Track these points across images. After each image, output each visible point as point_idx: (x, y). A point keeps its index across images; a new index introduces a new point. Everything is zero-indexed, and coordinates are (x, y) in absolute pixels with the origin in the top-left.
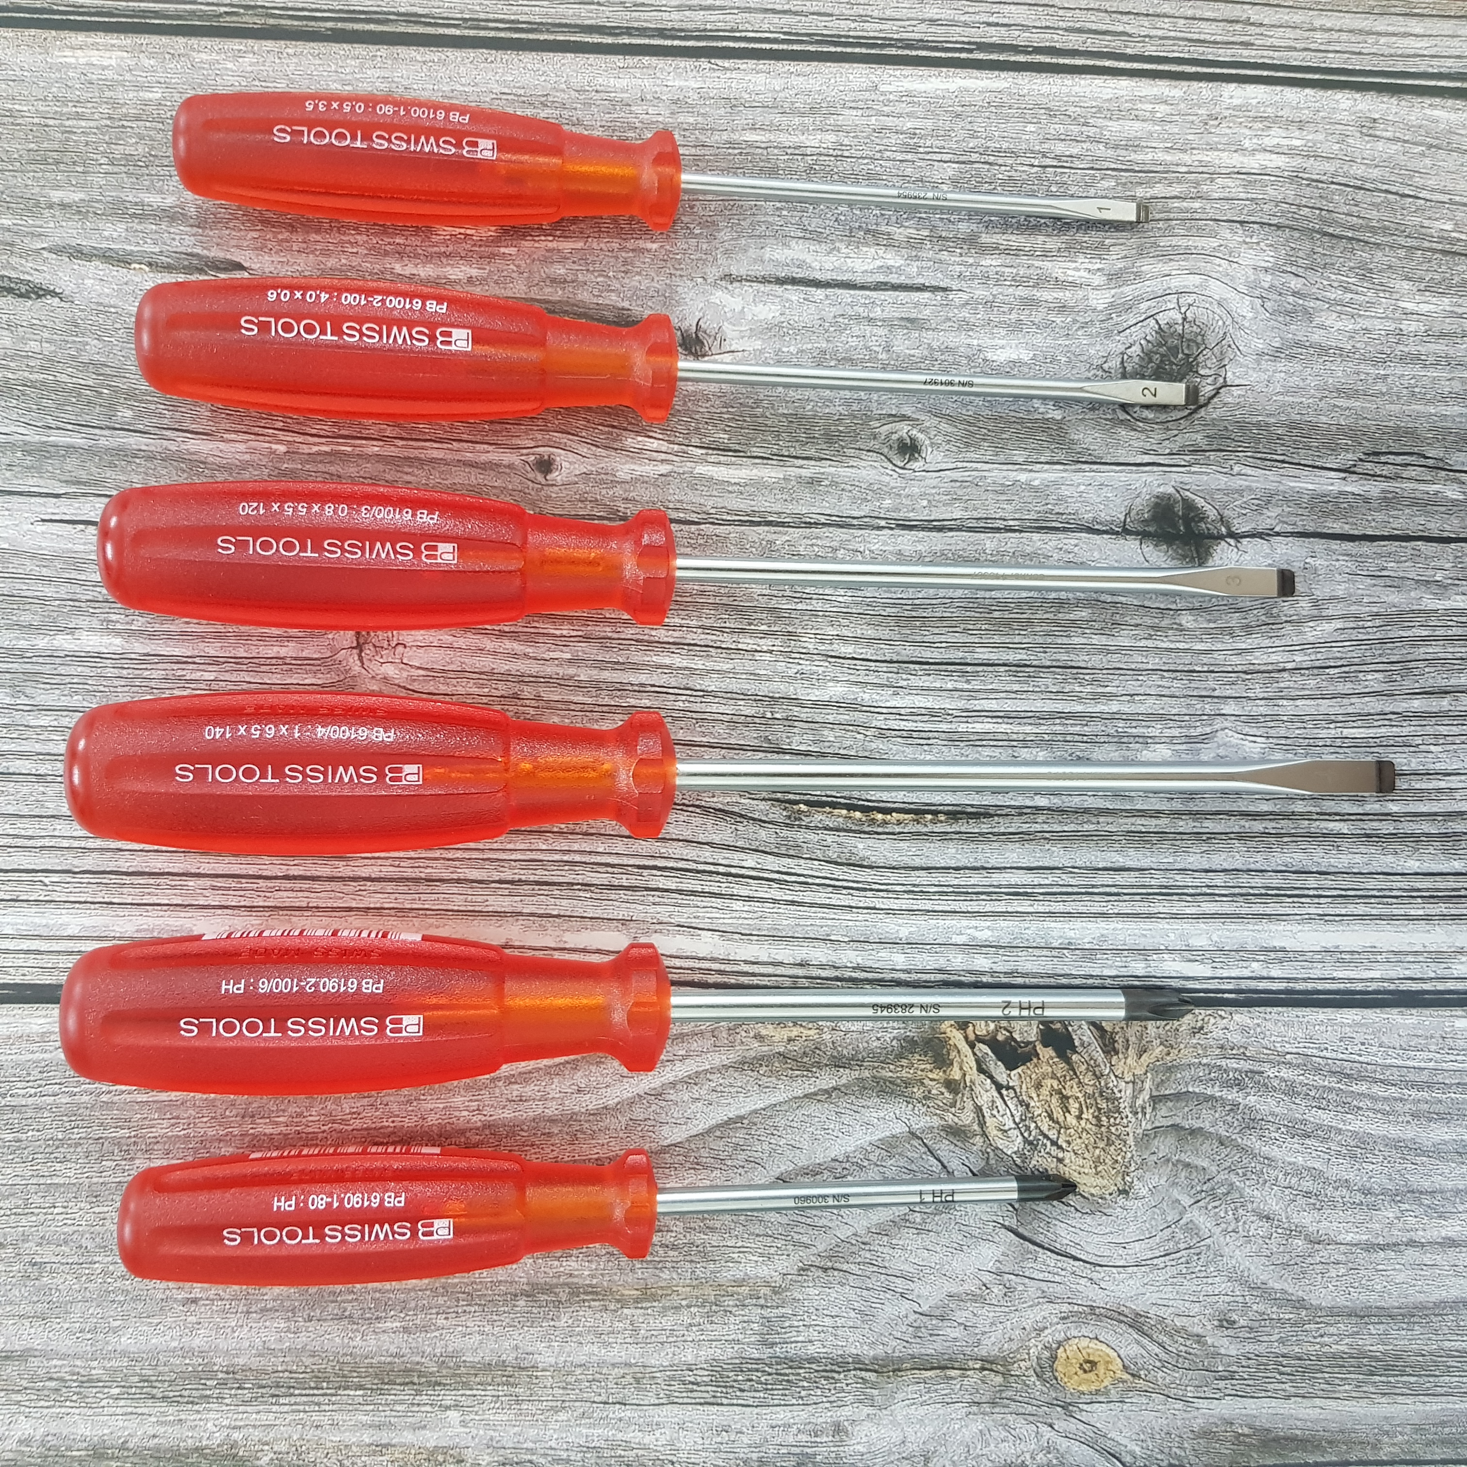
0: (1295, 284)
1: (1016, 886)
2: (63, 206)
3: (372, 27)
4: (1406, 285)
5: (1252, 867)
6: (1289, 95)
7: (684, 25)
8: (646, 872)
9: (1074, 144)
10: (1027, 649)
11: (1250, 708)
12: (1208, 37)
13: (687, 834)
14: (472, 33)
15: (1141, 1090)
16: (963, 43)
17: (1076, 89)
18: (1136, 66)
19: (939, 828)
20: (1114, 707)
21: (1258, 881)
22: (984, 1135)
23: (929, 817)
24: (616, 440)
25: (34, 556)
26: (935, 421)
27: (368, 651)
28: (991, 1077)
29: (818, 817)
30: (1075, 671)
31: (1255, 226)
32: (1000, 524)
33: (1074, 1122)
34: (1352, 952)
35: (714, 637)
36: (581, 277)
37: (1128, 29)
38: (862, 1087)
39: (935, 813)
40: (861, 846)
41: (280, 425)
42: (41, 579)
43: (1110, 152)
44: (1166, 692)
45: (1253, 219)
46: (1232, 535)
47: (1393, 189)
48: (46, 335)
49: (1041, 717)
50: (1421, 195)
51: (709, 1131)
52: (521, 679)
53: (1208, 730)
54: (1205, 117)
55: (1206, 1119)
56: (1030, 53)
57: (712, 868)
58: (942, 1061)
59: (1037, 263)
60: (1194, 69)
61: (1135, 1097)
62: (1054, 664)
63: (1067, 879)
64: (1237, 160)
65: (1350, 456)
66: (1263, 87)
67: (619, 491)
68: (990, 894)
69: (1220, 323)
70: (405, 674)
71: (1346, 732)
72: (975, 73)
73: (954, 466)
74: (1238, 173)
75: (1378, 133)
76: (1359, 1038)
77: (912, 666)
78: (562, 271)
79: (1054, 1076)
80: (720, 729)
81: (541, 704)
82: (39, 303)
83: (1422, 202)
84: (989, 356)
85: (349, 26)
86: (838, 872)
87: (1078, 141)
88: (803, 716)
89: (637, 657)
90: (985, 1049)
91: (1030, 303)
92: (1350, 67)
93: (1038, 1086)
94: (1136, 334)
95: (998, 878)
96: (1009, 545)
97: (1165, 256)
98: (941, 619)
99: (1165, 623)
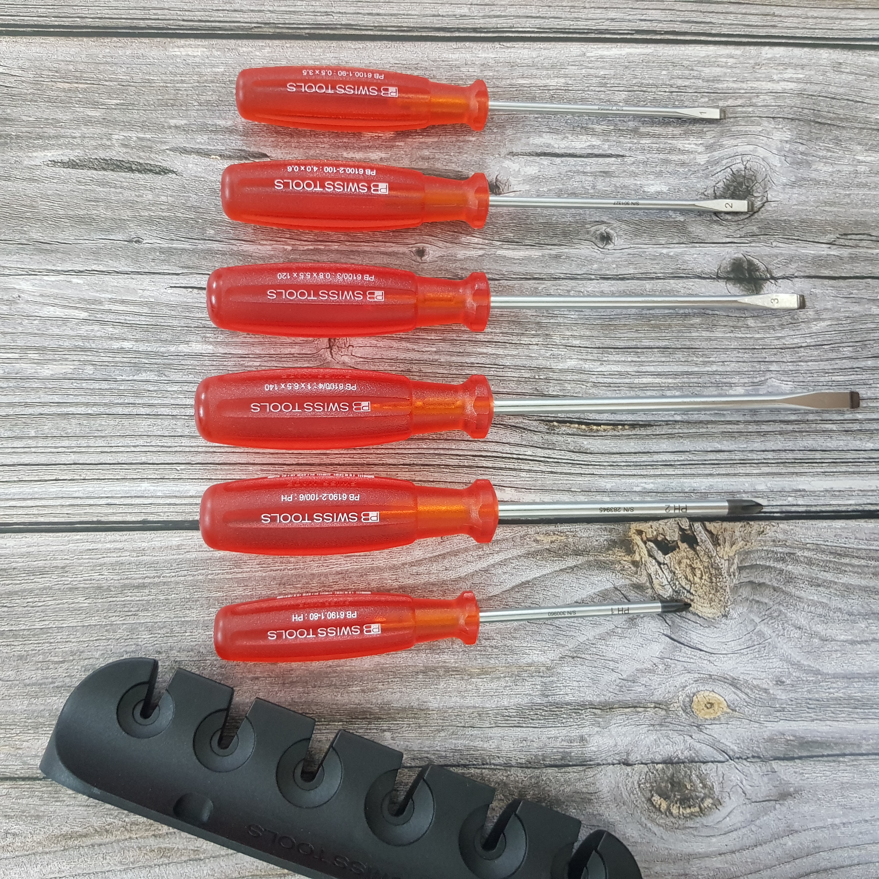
0: (802, 148)
1: (666, 461)
2: (176, 127)
3: (329, 32)
4: (859, 148)
5: (787, 448)
6: (795, 52)
7: (486, 26)
8: (476, 458)
9: (687, 80)
10: (669, 340)
11: (784, 367)
12: (754, 23)
13: (497, 439)
14: (379, 33)
15: (733, 564)
16: (628, 30)
17: (687, 52)
18: (717, 39)
19: (625, 433)
20: (714, 368)
21: (790, 455)
22: (653, 588)
23: (620, 427)
24: (456, 239)
25: (167, 305)
26: (619, 223)
27: (335, 349)
28: (655, 559)
29: (564, 428)
30: (694, 350)
31: (781, 119)
32: (654, 276)
33: (699, 581)
34: (840, 491)
35: (508, 338)
36: (437, 157)
37: (713, 20)
38: (589, 565)
39: (623, 425)
40: (585, 443)
41: (288, 236)
42: (171, 316)
43: (705, 84)
44: (741, 360)
45: (779, 116)
46: (773, 278)
47: (851, 98)
48: (169, 193)
49: (676, 375)
50: (865, 101)
51: (513, 588)
52: (411, 362)
53: (763, 379)
54: (753, 64)
55: (766, 578)
56: (662, 34)
57: (510, 456)
58: (630, 550)
59: (669, 142)
61: (729, 568)
62: (682, 347)
63: (692, 457)
64: (770, 86)
65: (832, 236)
66: (782, 48)
67: (458, 264)
68: (653, 465)
69: (764, 169)
70: (353, 361)
71: (834, 378)
72: (635, 45)
73: (629, 246)
74: (771, 92)
75: (842, 70)
76: (844, 535)
77: (610, 350)
78: (428, 153)
79: (687, 558)
80: (513, 385)
81: (422, 374)
82: (166, 177)
83: (866, 105)
84: (646, 189)
85: (317, 32)
86: (574, 456)
88: (554, 377)
89: (469, 349)
90: (652, 544)
91: (666, 162)
92: (828, 36)
93: (680, 563)
94: (721, 176)
95: (656, 457)
96: (658, 286)
97: (734, 136)
98: (625, 325)
99: (740, 324)
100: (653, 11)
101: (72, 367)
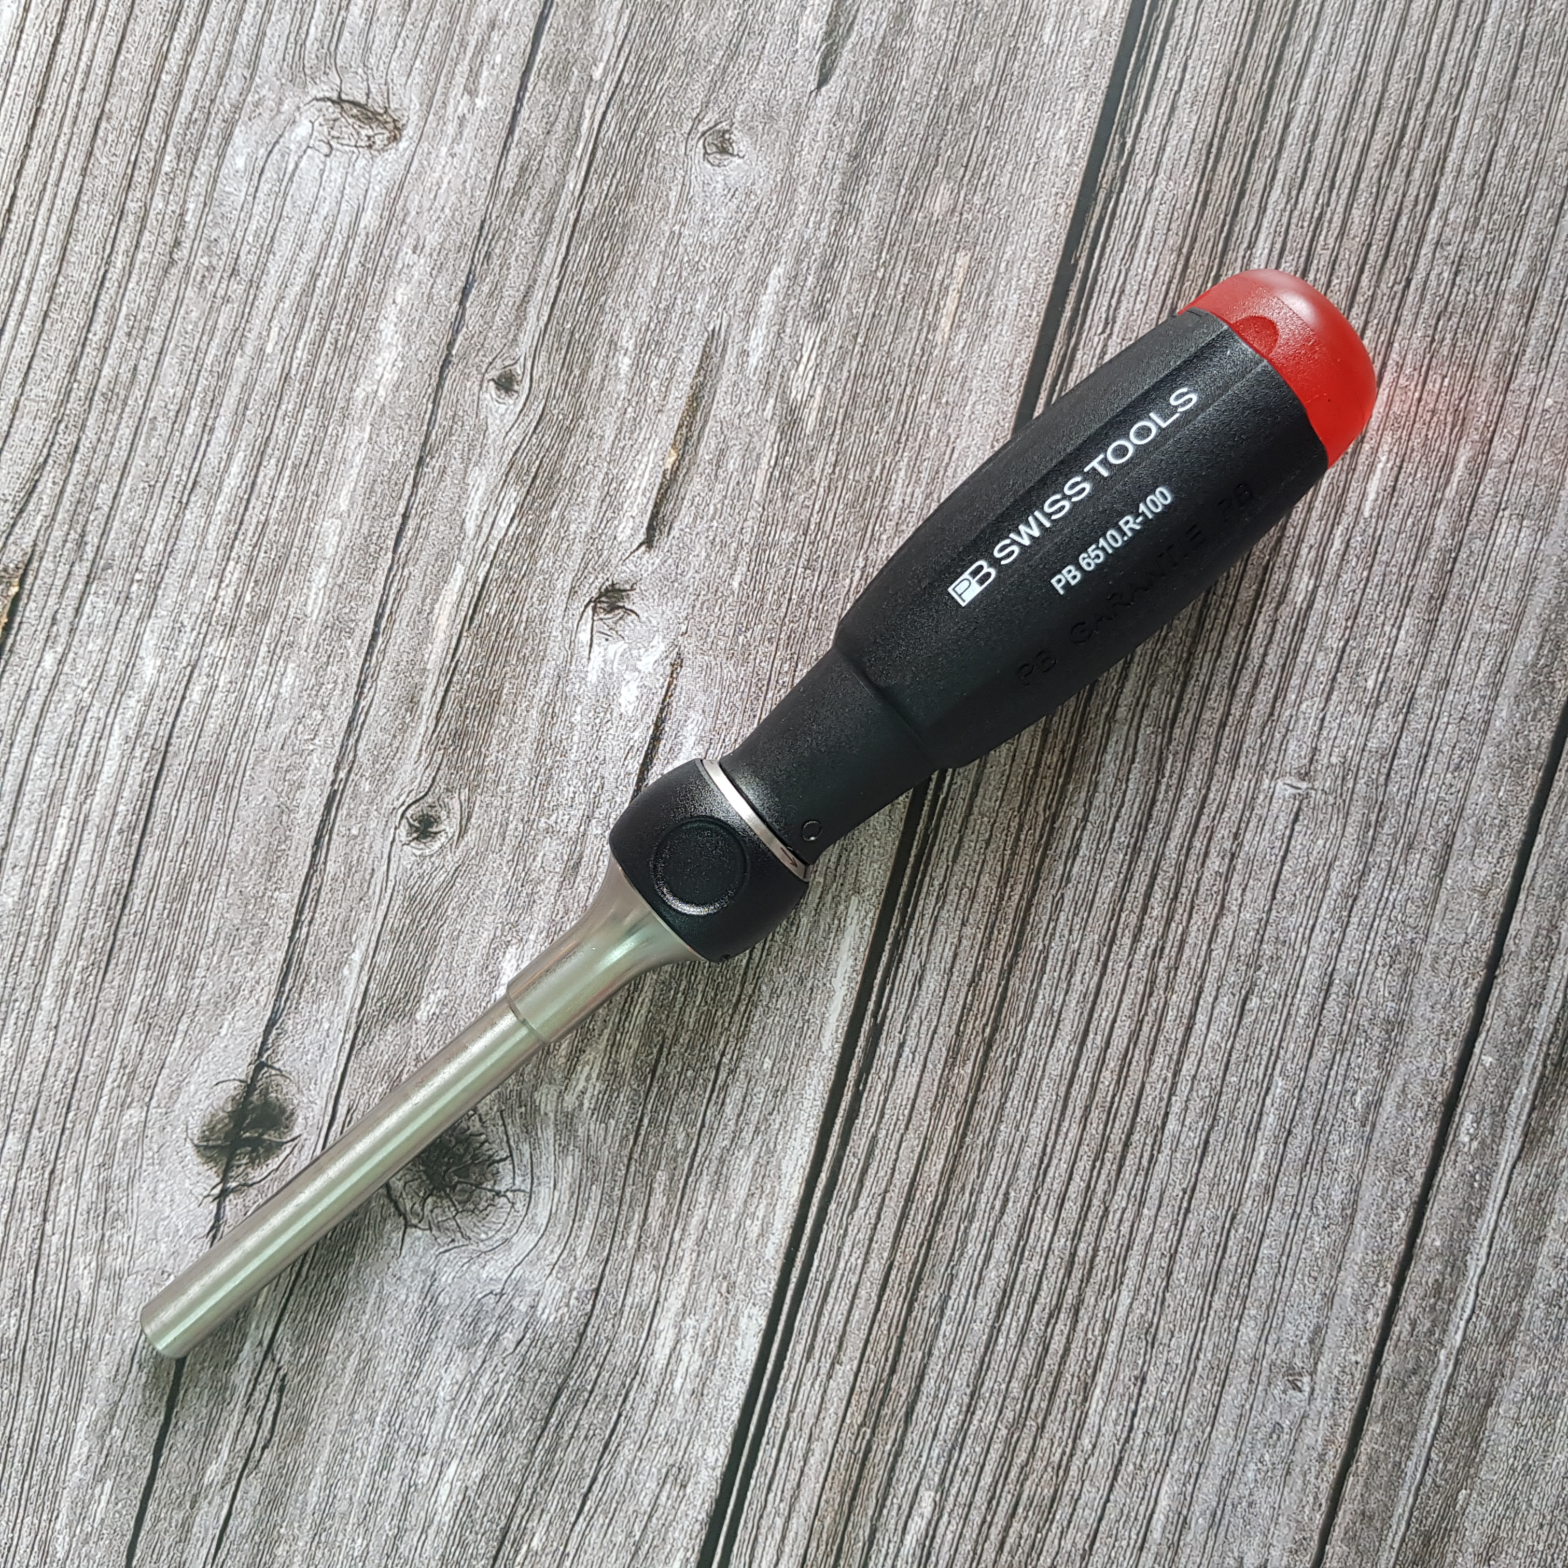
0: (509, 1339)
3: (1067, 314)
4: (476, 1474)
6: (737, 1388)
9: (737, 1112)
10: (144, 914)
12: (828, 1307)
16: (887, 1009)
17: (801, 1131)
18: (813, 1210)
20: (47, 1003)
24: (518, 476)
26: (451, 867)
27: (332, 111)
30: (103, 965)
31: (589, 1307)
32: (306, 916)
35: (250, 534)
36: (719, 486)
37: (859, 1212)
41: (625, 80)
43: (717, 1152)
44: (51, 1071)
45: (598, 1306)
46: (224, 1193)
47: (597, 1486)
49: (55, 908)
50: (581, 1519)
52: (254, 285)
54: (733, 1278)
56: (857, 1085)
59: (607, 1032)
60: (794, 1279)
62: (118, 943)
64: (673, 1304)
65: (287, 1357)
66: (754, 1358)
69: (483, 1236)
70: (292, 147)
72: (847, 1015)
73: (391, 877)
74: (657, 1302)
75: (668, 1486)
77: (157, 767)
78: (731, 466)
80: (134, 512)
81: (218, 301)
83: (573, 1519)
85: (1075, 287)
87: (739, 1116)
88: (126, 619)
92: (755, 1474)
94: (495, 1131)
96: (279, 922)
97: (579, 1189)
98: (207, 818)
99: (136, 1089)
100: (916, 1079)
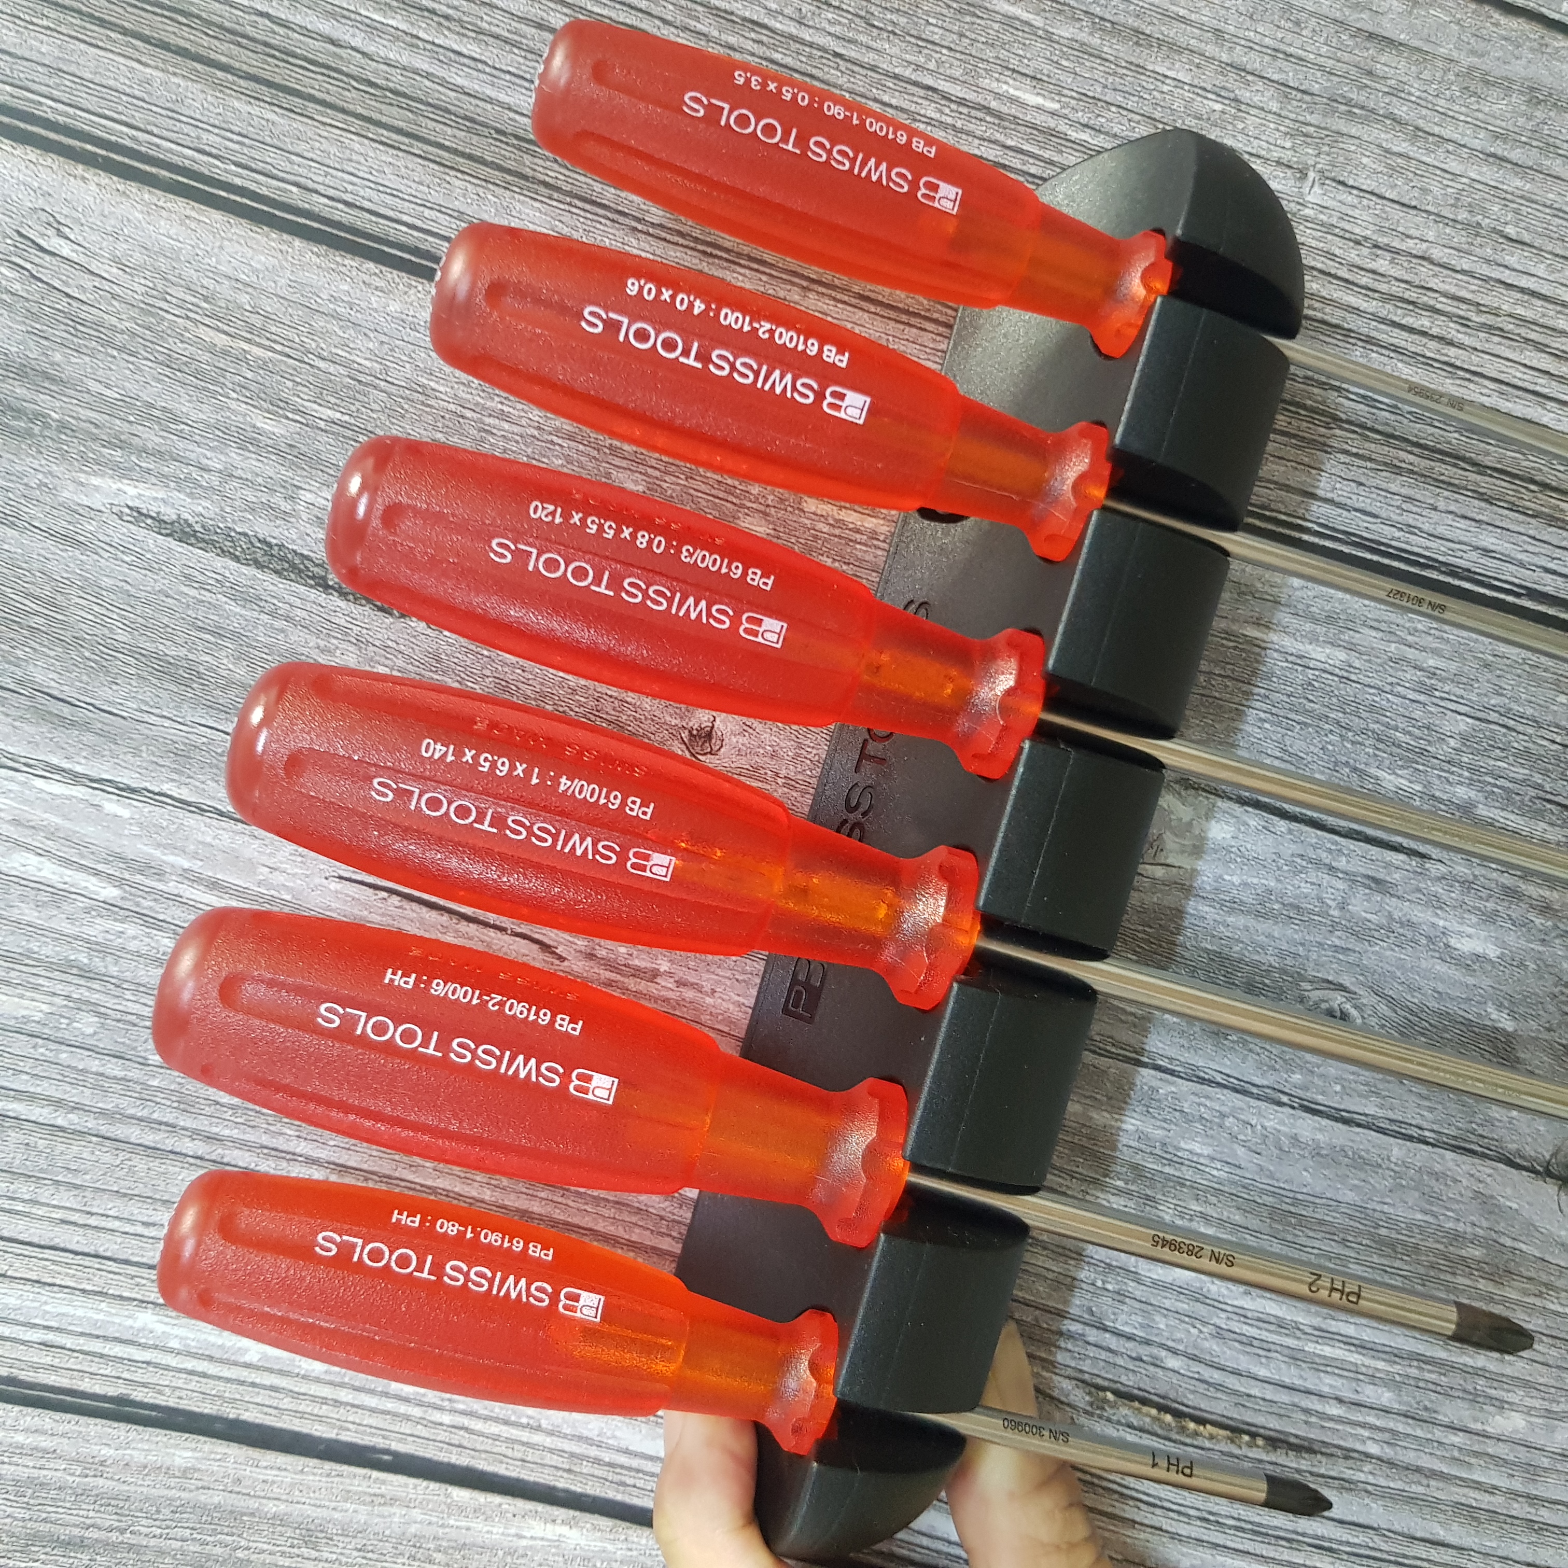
48: (400, 663)
82: (401, 623)
84: (1453, 942)
101: (45, 1008)
